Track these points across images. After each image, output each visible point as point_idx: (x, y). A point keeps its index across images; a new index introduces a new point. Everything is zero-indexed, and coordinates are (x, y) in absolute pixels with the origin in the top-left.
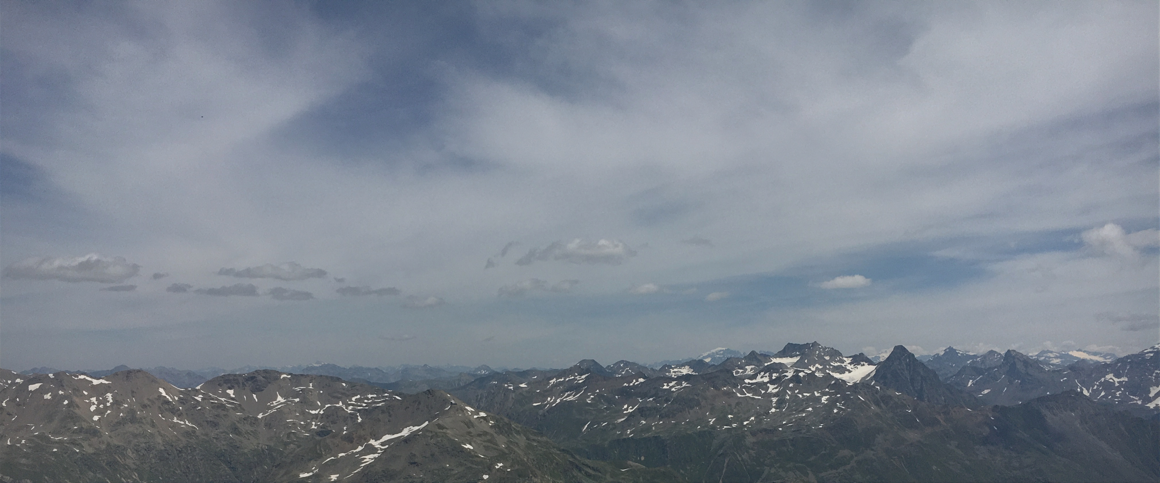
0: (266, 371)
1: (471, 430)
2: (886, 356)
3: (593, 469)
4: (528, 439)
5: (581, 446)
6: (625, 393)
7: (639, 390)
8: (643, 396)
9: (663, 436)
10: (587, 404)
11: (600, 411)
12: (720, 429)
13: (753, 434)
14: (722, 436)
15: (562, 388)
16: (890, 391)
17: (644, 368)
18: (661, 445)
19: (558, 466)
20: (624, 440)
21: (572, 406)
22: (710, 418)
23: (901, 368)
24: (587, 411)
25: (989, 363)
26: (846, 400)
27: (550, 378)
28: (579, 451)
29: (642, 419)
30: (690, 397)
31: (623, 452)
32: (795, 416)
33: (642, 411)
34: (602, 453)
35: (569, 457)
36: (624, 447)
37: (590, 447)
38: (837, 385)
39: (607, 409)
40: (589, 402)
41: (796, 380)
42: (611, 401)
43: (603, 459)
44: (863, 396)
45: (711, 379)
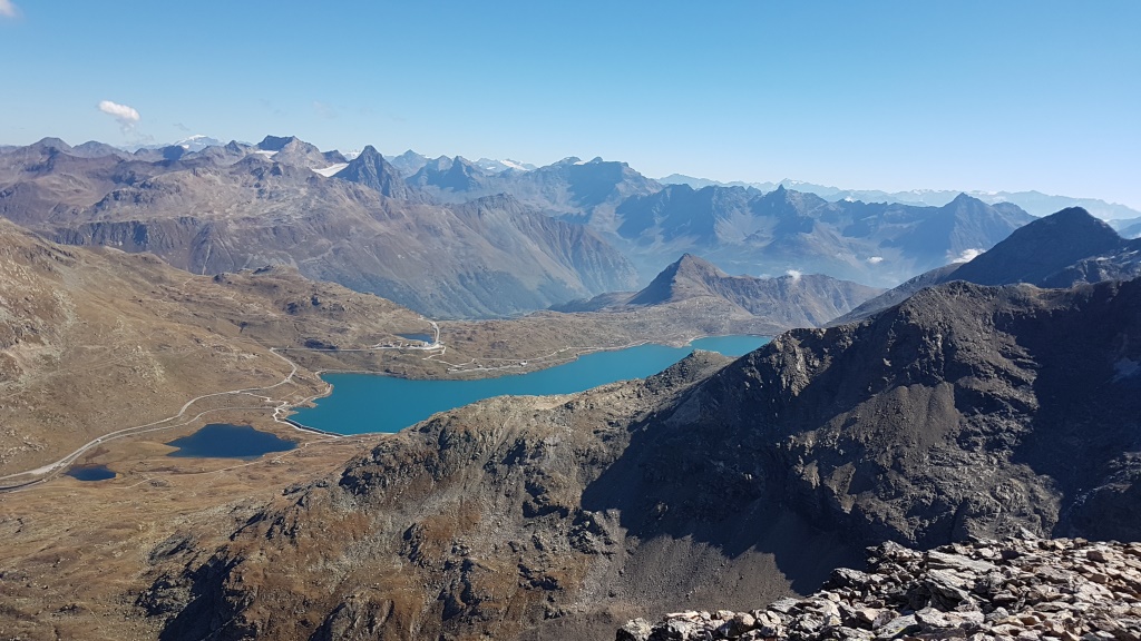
2: (357, 155)
5: (49, 229)
6: (96, 175)
7: (113, 173)
8: (117, 179)
9: (142, 221)
10: (53, 185)
11: (69, 193)
12: (202, 216)
13: (236, 222)
14: (204, 223)
15: (21, 167)
16: (362, 187)
17: (117, 150)
18: (140, 231)
19: (23, 250)
20: (99, 224)
21: (36, 187)
22: (192, 205)
23: (371, 165)
24: (54, 194)
25: (441, 167)
26: (323, 193)
27: (6, 155)
28: (47, 235)
29: (118, 204)
30: (170, 182)
31: (97, 237)
32: (276, 206)
33: (116, 196)
34: (74, 238)
35: (35, 241)
36: (100, 233)
37: (59, 230)
38: (314, 179)
39: (76, 191)
40: (54, 182)
41: (276, 171)
42: (81, 183)
43: (76, 244)
44: (338, 190)
45: (190, 165)
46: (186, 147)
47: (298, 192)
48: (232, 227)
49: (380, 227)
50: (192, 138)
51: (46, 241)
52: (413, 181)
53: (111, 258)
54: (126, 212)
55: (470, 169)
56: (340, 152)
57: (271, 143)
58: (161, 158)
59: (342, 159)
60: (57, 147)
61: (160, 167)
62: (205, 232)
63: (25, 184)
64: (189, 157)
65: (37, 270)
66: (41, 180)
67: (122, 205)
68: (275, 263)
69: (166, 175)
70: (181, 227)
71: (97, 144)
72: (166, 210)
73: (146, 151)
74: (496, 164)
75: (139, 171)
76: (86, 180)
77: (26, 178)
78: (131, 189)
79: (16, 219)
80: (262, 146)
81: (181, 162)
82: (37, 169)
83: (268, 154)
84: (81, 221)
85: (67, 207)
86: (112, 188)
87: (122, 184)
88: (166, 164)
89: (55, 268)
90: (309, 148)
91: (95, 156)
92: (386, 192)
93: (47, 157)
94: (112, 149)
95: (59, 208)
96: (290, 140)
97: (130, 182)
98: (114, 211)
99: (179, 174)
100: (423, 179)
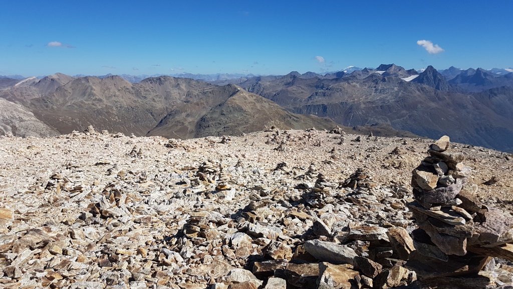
0: (164, 76)
1: (246, 101)
2: (424, 70)
3: (296, 117)
4: (269, 105)
5: (291, 108)
6: (309, 86)
7: (316, 84)
8: (317, 87)
9: (325, 104)
10: (294, 90)
11: (299, 93)
12: (350, 101)
13: (364, 104)
14: (351, 104)
15: (283, 83)
16: (425, 86)
17: (318, 75)
18: (325, 108)
19: (282, 116)
20: (309, 105)
21: (287, 91)
22: (346, 97)
23: (430, 75)
24: (294, 94)
25: (469, 74)
26: (405, 90)
27: (278, 79)
28: (290, 110)
29: (317, 97)
30: (338, 87)
31: (308, 111)
32: (383, 96)
33: (316, 94)
34: (300, 111)
35: (286, 112)
36: (309, 109)
37: (294, 108)
38: (402, 83)
39: (302, 92)
40: (295, 89)
41: (384, 80)
42: (303, 89)
43: (300, 113)
44: (413, 87)
45: (347, 80)
46: (345, 72)
47: (393, 89)
48: (363, 106)
49: (433, 105)
50: (348, 67)
51: (290, 112)
52: (453, 82)
53: (312, 119)
54: (320, 100)
55: (486, 74)
56: (415, 69)
57: (382, 67)
58: (335, 77)
59: (416, 73)
60: (296, 75)
61: (334, 81)
62: (351, 108)
63: (284, 90)
64: (346, 76)
65: (286, 124)
66: (289, 89)
67: (318, 98)
68: (380, 122)
69: (336, 84)
70: (341, 106)
71: (311, 73)
72: (336, 99)
73: (329, 74)
74: (502, 71)
75: (326, 83)
76: (306, 88)
77: (284, 88)
78: (322, 91)
79: (280, 104)
80: (378, 69)
81: (343, 78)
82: (288, 84)
83: (381, 72)
84: (303, 104)
85: (298, 99)
86: (315, 90)
87: (319, 89)
88: (336, 80)
89: (292, 123)
90: (400, 69)
91: (310, 78)
92: (437, 88)
93: (292, 79)
94: (316, 74)
95: (295, 99)
96: (391, 65)
97: (322, 88)
98: (315, 100)
99: (342, 83)
100: (459, 81)
